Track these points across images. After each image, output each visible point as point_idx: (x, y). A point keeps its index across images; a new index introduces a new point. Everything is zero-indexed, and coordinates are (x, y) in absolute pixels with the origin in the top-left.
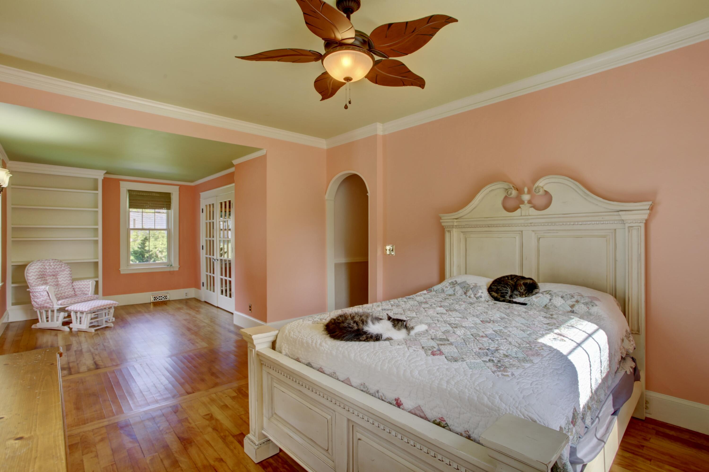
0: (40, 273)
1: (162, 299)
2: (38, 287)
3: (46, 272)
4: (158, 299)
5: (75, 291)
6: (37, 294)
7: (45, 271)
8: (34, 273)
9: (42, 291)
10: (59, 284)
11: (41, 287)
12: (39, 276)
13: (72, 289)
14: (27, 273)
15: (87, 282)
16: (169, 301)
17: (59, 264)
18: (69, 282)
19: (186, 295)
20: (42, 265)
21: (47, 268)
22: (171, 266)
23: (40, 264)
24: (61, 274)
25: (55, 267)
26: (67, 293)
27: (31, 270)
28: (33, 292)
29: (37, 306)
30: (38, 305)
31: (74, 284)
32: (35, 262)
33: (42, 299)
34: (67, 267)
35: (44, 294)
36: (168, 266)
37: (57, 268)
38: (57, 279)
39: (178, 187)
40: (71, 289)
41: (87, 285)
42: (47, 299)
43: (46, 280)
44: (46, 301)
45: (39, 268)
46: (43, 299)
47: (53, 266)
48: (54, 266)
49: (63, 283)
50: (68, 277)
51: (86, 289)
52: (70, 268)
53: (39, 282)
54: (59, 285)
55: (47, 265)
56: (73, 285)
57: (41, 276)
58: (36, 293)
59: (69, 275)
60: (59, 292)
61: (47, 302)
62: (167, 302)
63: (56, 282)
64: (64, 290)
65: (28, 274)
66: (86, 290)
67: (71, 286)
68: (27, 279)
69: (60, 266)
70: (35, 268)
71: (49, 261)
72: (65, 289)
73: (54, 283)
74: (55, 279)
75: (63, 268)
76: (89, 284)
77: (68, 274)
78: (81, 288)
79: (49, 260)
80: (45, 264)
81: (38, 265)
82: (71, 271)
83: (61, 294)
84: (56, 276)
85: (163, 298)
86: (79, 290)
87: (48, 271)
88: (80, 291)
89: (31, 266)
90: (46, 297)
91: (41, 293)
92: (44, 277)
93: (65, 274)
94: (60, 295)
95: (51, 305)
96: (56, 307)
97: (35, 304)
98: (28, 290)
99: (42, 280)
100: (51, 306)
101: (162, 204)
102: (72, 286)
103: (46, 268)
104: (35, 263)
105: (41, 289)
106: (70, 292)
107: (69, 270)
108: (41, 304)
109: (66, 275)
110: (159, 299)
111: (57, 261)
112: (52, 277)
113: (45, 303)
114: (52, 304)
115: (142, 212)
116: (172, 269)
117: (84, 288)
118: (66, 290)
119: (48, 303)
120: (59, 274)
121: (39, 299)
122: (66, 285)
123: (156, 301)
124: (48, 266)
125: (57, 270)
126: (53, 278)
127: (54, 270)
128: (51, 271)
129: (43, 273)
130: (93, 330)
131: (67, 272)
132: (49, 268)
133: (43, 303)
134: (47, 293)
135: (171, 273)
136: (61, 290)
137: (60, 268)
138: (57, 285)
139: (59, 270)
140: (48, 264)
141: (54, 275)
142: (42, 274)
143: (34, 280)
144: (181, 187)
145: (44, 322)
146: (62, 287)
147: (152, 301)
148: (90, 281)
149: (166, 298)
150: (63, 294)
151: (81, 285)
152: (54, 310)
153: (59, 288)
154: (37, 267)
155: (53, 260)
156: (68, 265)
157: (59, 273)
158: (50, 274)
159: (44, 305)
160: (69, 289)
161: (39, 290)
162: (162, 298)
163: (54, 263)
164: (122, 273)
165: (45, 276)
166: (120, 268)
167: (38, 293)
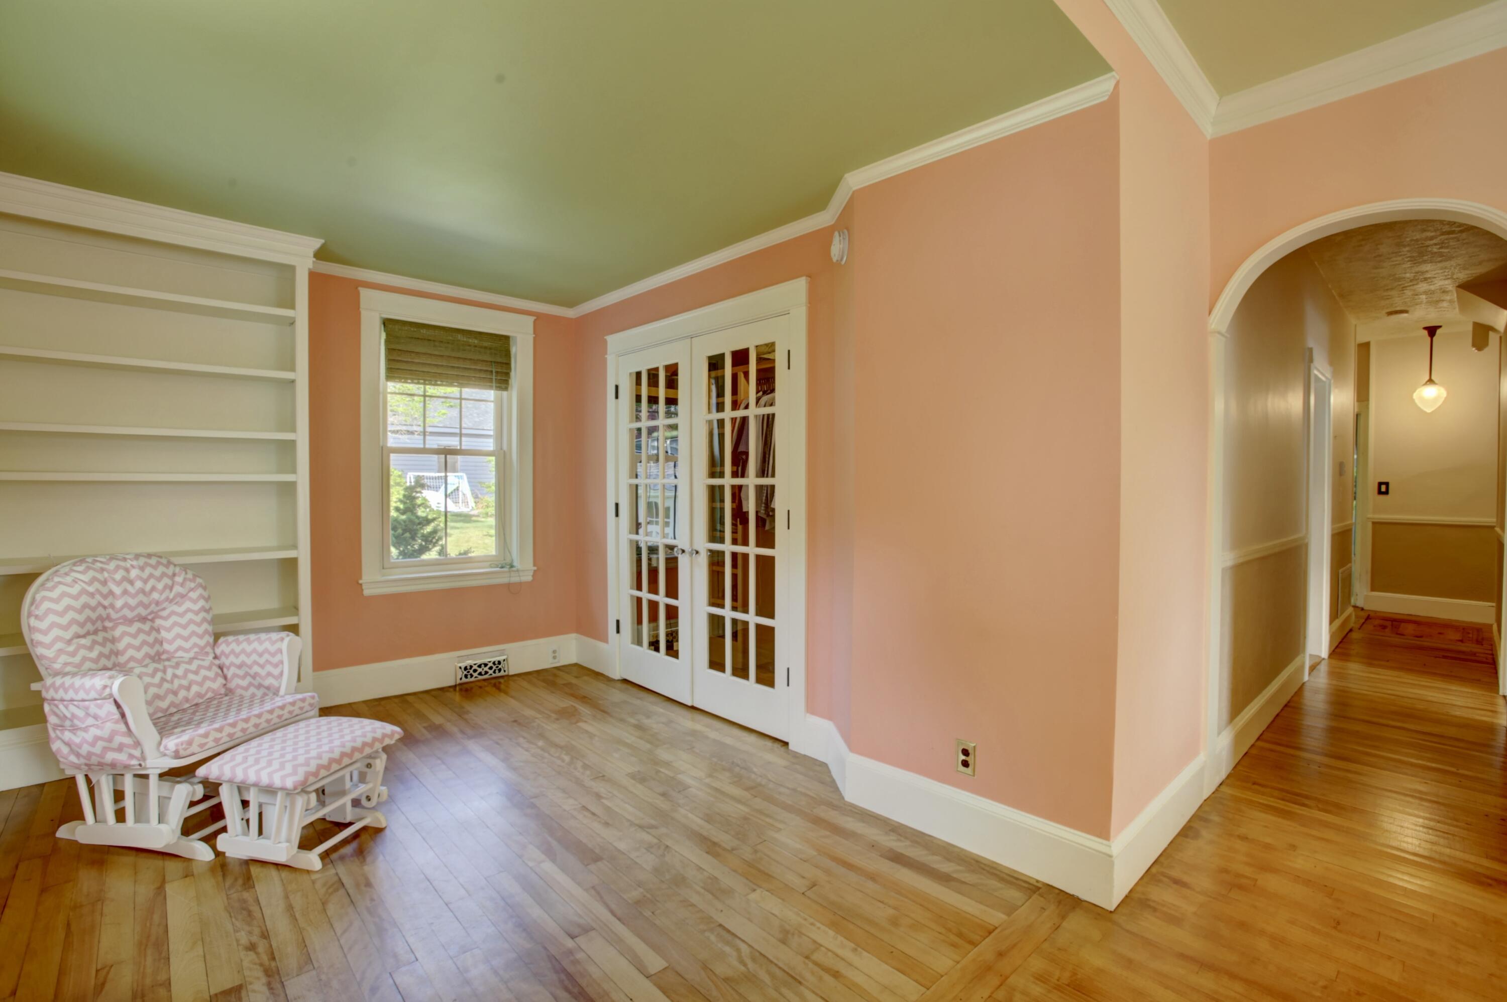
0: (88, 612)
1: (486, 673)
2: (78, 681)
3: (112, 606)
4: (475, 674)
5: (225, 678)
6: (72, 708)
7: (106, 603)
8: (61, 614)
9: (96, 699)
10: (165, 652)
11: (88, 682)
12: (82, 625)
13: (215, 669)
14: (30, 615)
15: (273, 643)
16: (508, 676)
17: (164, 575)
18: (202, 643)
19: (554, 658)
20: (94, 579)
21: (117, 590)
22: (512, 566)
23: (86, 578)
24: (173, 613)
25: (148, 588)
26: (195, 689)
27: (46, 605)
28: (53, 700)
29: (73, 758)
30: (78, 755)
31: (223, 647)
32: (66, 569)
33: (94, 732)
34: (193, 585)
35: (102, 713)
36: (502, 567)
37: (153, 589)
38: (158, 631)
39: (531, 319)
40: (209, 668)
41: (273, 655)
42: (114, 733)
43: (113, 641)
44: (110, 740)
45: (83, 592)
46: (98, 733)
47: (139, 584)
48: (145, 582)
49: (180, 648)
50: (199, 625)
51: (269, 668)
52: (205, 588)
53: (83, 652)
54: (164, 657)
55: (114, 580)
56: (218, 651)
57: (89, 627)
58: (66, 707)
59: (203, 614)
60: (166, 686)
61: (115, 744)
62: (502, 680)
63: (152, 646)
64: (185, 676)
65: (33, 622)
66: (269, 674)
67: (211, 656)
68: (32, 640)
69: (166, 581)
70: (64, 595)
71: (122, 564)
72: (187, 671)
73: (146, 649)
74: (148, 634)
75: (177, 589)
76: (280, 651)
77: (197, 613)
78: (250, 667)
79: (125, 560)
80: (106, 574)
81: (75, 581)
82: (207, 600)
83: (175, 693)
84: (152, 620)
85: (491, 668)
86: (241, 672)
87: (119, 604)
88: (243, 677)
89: (50, 584)
90: (112, 725)
91: (87, 708)
92: (105, 629)
93: (188, 610)
94: (170, 698)
95: (131, 756)
96: (157, 763)
97: (65, 750)
98: (35, 686)
99: (95, 642)
100: (134, 762)
101: (486, 371)
102: (216, 657)
103: (111, 593)
104: (66, 574)
105: (87, 692)
106: (208, 684)
107: (201, 597)
108: (90, 754)
109: (190, 616)
110: (480, 674)
111: (153, 561)
112: (137, 625)
113: (106, 749)
114: (137, 753)
115: (425, 396)
116: (515, 579)
117: (262, 667)
118: (191, 676)
119: (120, 749)
120: (164, 614)
121: (81, 734)
122: (191, 655)
123: (469, 679)
124: (118, 584)
125: (155, 596)
126: (140, 631)
127: (146, 600)
128: (132, 602)
129: (100, 610)
130: (312, 859)
131: (195, 602)
132: (125, 592)
133: (97, 749)
134: (113, 709)
135: (512, 589)
136: (175, 676)
137: (166, 587)
138: (157, 658)
139: (164, 596)
140: (118, 577)
141: (143, 619)
142: (94, 616)
143: (59, 645)
144: (539, 318)
145: (104, 821)
146: (177, 665)
147: (458, 681)
148: (282, 639)
149: (500, 670)
150: (182, 694)
151: (248, 655)
152: (146, 777)
153: (164, 671)
154: (75, 590)
155: (137, 557)
156: (195, 576)
157: (164, 609)
158: (130, 615)
159: (102, 756)
160: (203, 672)
161: (82, 695)
162: (486, 669)
163: (142, 569)
164: (367, 592)
165: (108, 624)
166: (361, 578)
167: (78, 707)
